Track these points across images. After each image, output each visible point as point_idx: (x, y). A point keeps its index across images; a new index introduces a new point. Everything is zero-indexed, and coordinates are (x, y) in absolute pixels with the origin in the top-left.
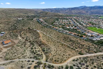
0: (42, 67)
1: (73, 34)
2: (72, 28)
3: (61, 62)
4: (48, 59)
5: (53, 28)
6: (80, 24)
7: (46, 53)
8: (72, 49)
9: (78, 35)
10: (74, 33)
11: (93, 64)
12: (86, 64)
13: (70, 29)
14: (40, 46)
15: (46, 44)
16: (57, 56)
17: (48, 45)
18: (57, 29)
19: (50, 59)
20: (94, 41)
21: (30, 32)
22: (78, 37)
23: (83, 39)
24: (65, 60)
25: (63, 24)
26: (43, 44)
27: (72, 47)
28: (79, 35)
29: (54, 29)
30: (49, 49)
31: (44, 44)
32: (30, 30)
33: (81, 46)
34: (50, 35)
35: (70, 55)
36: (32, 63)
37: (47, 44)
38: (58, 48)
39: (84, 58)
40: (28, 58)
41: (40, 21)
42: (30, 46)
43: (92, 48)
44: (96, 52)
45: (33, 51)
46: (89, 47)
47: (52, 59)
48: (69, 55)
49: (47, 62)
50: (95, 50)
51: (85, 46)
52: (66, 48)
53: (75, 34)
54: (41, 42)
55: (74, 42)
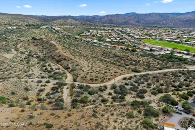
0: (67, 88)
1: (118, 48)
2: (115, 40)
3: (102, 82)
4: (77, 78)
5: (81, 40)
6: (129, 36)
7: (73, 70)
8: (119, 65)
9: (127, 49)
10: (120, 47)
11: (158, 82)
12: (146, 83)
13: (113, 42)
14: (59, 63)
15: (71, 59)
16: (93, 73)
17: (75, 59)
18: (89, 42)
19: (82, 77)
20: (156, 55)
21: (35, 44)
22: (128, 51)
23: (137, 54)
24: (109, 79)
25: (98, 35)
26: (65, 59)
27: (119, 64)
28: (130, 49)
29: (83, 41)
30: (78, 65)
31: (67, 60)
32: (35, 41)
33: (134, 62)
34: (77, 49)
35: (117, 73)
36: (47, 84)
37: (73, 59)
38: (94, 64)
39: (142, 76)
40: (37, 77)
41: (54, 29)
42: (38, 63)
43: (153, 64)
44: (160, 69)
45: (46, 69)
46: (148, 63)
47: (86, 77)
48: (115, 73)
49: (77, 81)
50: (158, 66)
51: (141, 62)
52: (109, 64)
53: (122, 48)
54: (60, 56)
55: (121, 58)
